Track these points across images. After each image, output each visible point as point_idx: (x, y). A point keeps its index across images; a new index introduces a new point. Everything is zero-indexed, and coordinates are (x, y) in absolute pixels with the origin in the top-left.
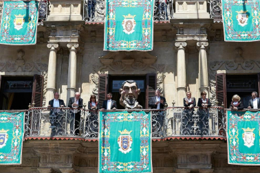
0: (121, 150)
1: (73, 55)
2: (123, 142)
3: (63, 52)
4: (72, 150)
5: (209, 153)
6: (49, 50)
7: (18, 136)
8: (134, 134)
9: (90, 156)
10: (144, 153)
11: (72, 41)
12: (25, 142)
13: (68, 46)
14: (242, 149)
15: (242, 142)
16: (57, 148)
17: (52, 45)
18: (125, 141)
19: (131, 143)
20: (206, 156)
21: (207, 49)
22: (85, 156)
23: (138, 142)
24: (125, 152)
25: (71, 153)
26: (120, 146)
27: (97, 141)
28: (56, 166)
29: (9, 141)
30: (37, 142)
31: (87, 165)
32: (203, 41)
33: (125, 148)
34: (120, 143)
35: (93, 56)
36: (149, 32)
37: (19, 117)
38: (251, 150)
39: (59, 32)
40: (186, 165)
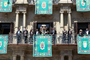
0: (41, 48)
1: (24, 16)
2: (42, 46)
3: (21, 15)
4: (24, 48)
5: (71, 50)
6: (16, 14)
7: (6, 43)
8: (45, 43)
9: (30, 50)
10: (49, 49)
11: (24, 11)
12: (8, 45)
13: (23, 12)
14: (83, 48)
15: (83, 46)
16: (19, 48)
17: (17, 12)
18: (42, 45)
19: (44, 46)
20: (70, 51)
21: (71, 14)
22: (29, 50)
23: (47, 46)
24: (42, 49)
25: (24, 49)
26: (41, 47)
27: (33, 45)
28: (18, 54)
29: (2, 45)
30: (12, 46)
31: (29, 54)
32: (69, 11)
33: (42, 48)
34: (40, 46)
35: (32, 16)
36: (51, 8)
37: (6, 37)
38: (86, 49)
39: (20, 8)
40: (63, 54)
